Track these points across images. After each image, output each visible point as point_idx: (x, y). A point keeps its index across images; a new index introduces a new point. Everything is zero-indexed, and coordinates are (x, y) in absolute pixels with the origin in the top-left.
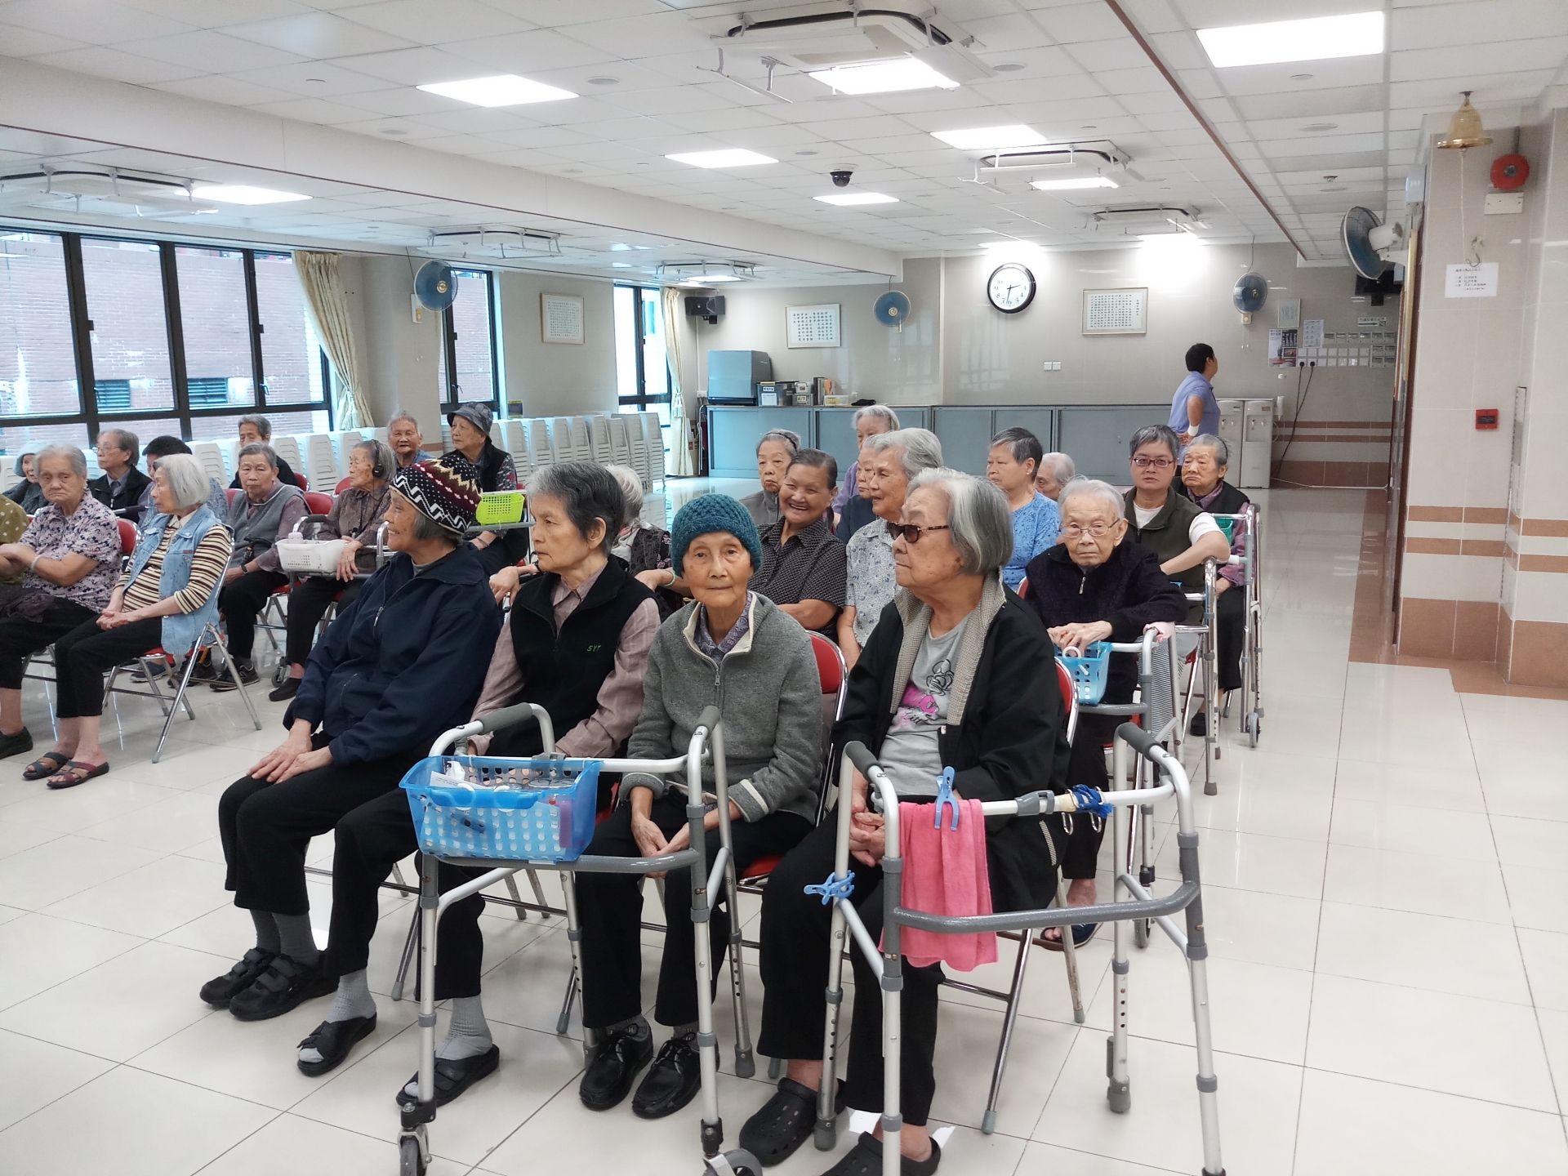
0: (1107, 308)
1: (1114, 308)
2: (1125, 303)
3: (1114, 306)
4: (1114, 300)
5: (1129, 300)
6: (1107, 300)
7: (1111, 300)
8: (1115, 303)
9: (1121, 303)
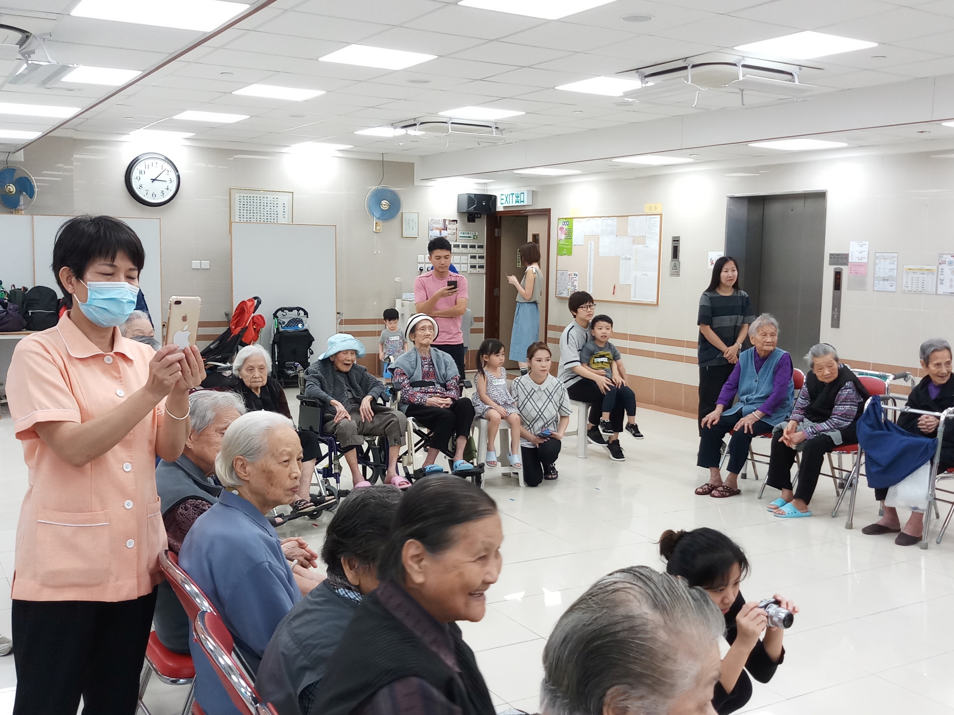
0: (255, 209)
1: (262, 210)
2: (272, 205)
3: (262, 207)
4: (262, 202)
5: (275, 203)
6: (255, 201)
7: (258, 201)
8: (262, 204)
9: (269, 205)
